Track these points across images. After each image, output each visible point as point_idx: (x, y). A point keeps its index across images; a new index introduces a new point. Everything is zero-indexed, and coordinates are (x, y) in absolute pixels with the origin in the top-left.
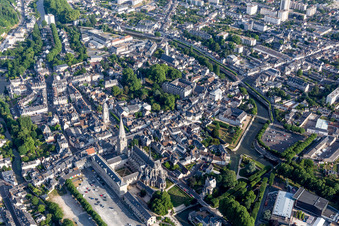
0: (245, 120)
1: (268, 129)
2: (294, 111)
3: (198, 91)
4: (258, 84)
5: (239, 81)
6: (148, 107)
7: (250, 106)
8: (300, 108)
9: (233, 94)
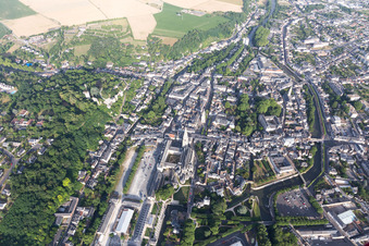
0: (288, 172)
1: (298, 190)
2: (337, 189)
3: (278, 132)
4: (333, 150)
5: (322, 140)
6: (232, 126)
7: (304, 165)
8: (346, 191)
9: (302, 147)
